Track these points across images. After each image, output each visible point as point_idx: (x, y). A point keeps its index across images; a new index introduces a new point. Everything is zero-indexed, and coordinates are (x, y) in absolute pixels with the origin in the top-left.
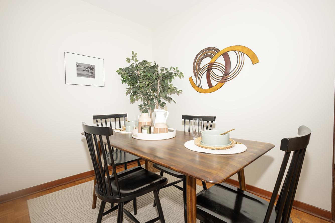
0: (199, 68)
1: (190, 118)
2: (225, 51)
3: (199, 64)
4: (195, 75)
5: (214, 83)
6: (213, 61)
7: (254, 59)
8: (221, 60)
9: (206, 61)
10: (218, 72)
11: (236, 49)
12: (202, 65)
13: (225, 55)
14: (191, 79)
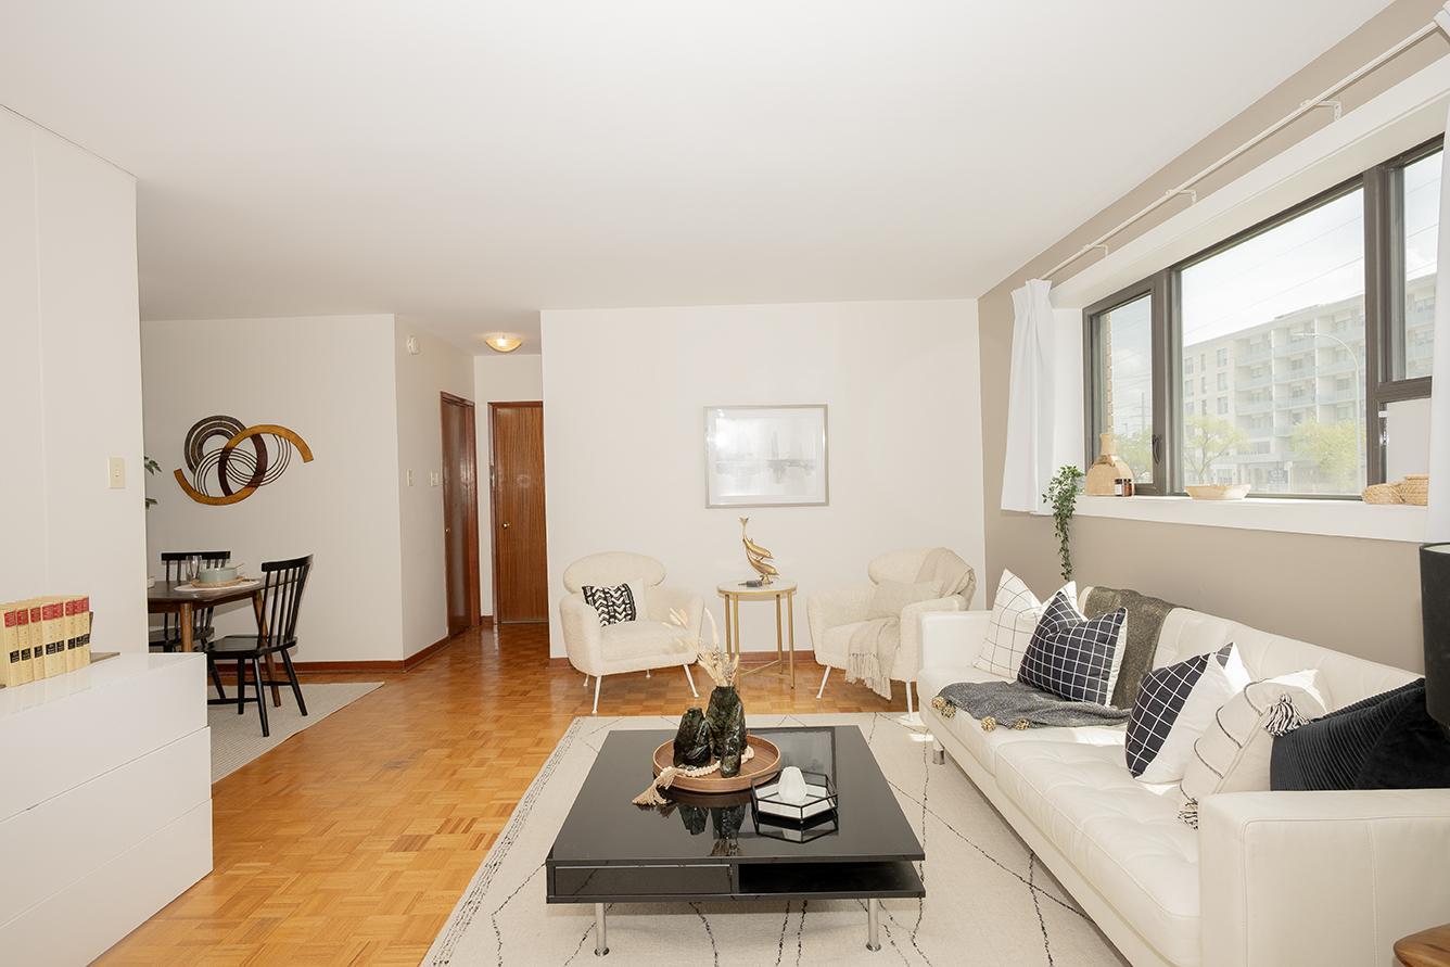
0: (201, 454)
1: (180, 557)
2: (256, 431)
3: (201, 446)
4: (191, 467)
5: (234, 487)
6: (231, 445)
7: (307, 455)
8: (247, 446)
9: (215, 444)
10: (242, 468)
11: (277, 431)
12: (206, 449)
13: (257, 439)
14: (179, 474)
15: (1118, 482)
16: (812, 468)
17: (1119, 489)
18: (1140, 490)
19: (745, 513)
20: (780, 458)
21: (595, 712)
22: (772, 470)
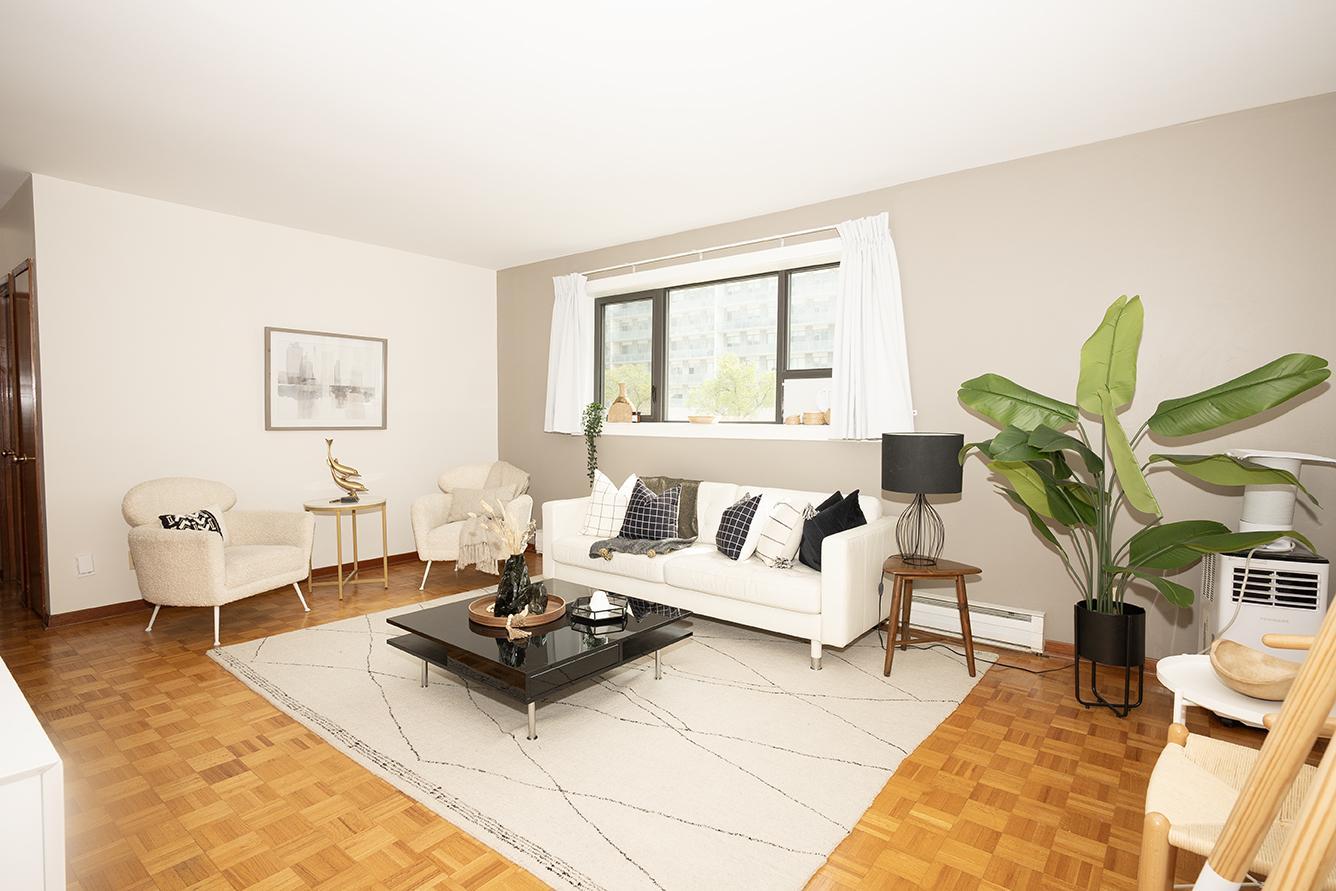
15: (634, 414)
16: (371, 395)
17: (635, 418)
18: (642, 419)
19: (329, 435)
20: (343, 384)
21: (217, 643)
22: (334, 396)
